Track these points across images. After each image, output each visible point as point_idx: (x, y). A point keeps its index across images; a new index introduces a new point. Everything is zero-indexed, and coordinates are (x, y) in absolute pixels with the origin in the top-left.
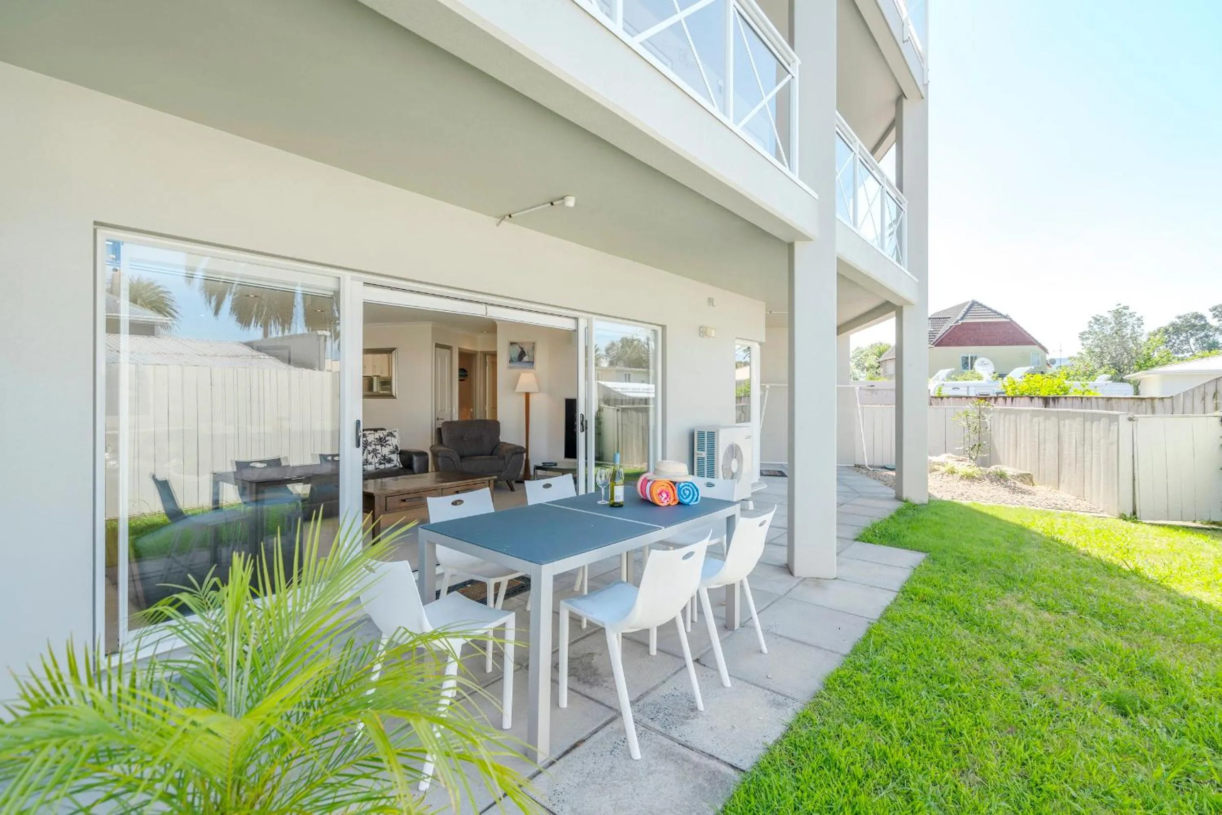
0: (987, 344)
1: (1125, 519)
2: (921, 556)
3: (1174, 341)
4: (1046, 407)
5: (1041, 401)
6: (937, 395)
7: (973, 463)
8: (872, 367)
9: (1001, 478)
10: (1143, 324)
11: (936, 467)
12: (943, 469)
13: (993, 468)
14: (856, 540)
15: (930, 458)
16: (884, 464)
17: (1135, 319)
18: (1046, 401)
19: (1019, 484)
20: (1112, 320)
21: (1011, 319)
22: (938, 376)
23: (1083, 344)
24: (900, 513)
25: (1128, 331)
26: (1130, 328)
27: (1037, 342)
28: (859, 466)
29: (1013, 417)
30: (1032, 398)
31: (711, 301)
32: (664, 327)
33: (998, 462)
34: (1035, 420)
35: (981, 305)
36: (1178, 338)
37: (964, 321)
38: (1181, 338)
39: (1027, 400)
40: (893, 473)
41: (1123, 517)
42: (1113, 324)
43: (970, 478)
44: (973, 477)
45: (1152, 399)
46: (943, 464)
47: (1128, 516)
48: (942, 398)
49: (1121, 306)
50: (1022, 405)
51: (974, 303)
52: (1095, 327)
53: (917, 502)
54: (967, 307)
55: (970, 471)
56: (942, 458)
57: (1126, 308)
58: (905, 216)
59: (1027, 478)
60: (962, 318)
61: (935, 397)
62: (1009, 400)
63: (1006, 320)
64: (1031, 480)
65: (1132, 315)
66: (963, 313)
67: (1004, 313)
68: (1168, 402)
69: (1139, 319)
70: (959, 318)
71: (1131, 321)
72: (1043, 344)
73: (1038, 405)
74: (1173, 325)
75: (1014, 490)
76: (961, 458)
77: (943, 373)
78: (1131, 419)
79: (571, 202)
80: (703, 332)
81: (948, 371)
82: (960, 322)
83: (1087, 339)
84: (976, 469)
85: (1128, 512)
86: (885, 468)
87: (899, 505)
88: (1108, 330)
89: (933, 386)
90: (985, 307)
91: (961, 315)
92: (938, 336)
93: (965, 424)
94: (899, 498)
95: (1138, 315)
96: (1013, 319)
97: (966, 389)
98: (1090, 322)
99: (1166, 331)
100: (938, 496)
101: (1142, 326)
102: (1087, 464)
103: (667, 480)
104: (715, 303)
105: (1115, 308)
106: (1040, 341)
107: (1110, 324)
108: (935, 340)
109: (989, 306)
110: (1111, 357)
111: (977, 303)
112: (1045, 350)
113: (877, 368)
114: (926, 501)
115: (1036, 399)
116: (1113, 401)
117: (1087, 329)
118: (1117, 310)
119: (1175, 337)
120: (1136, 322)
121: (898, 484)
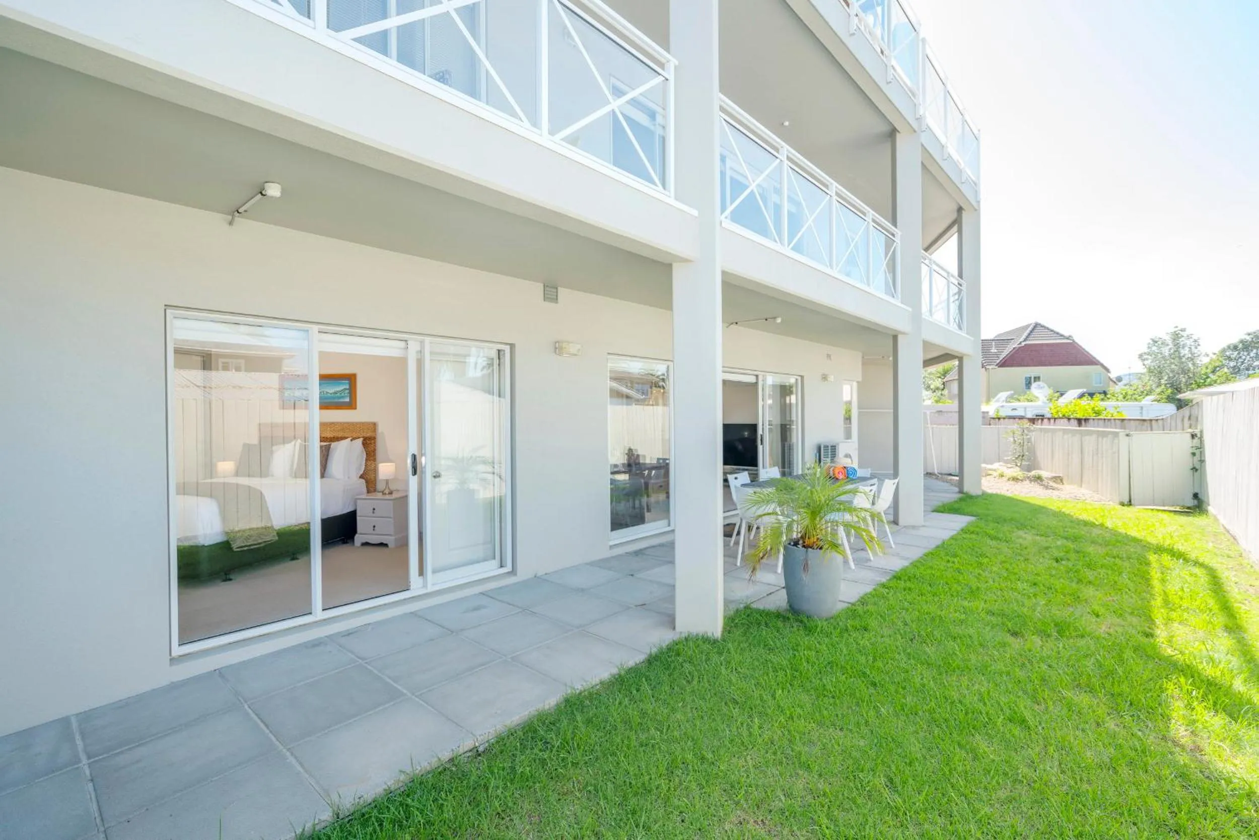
0: (1051, 364)
1: (1123, 505)
2: (973, 518)
3: (1244, 357)
4: (1079, 426)
5: (1076, 422)
6: (995, 417)
7: (1018, 469)
8: (938, 389)
9: (1039, 479)
10: (1199, 345)
11: (990, 472)
12: (995, 474)
13: (1033, 473)
14: (933, 511)
15: (983, 465)
16: (950, 472)
17: (1192, 340)
18: (1079, 421)
19: (1052, 484)
20: (1170, 342)
21: (1073, 340)
22: (999, 398)
23: (1144, 365)
24: (961, 499)
25: (1185, 352)
26: (1187, 349)
27: (1099, 362)
28: (930, 474)
29: (1050, 434)
30: (1069, 419)
31: (829, 356)
32: (802, 377)
33: (1040, 469)
34: (1066, 437)
35: (1042, 326)
36: (1248, 355)
37: (1028, 342)
38: (1252, 355)
39: (1066, 420)
40: (957, 478)
41: (1123, 504)
42: (1171, 346)
43: (1015, 479)
44: (1018, 479)
45: (1151, 420)
46: (995, 470)
47: (1126, 503)
48: (999, 419)
49: (1179, 328)
50: (1062, 425)
51: (1037, 325)
52: (1154, 348)
53: (974, 494)
54: (1030, 329)
55: (1015, 475)
56: (996, 466)
57: (1183, 330)
58: (964, 293)
59: (1058, 479)
60: (1025, 340)
61: (994, 418)
62: (1052, 421)
63: (1069, 341)
64: (1062, 480)
65: (1189, 337)
66: (1026, 334)
67: (1066, 334)
68: (1160, 422)
69: (1195, 341)
70: (1022, 339)
71: (1188, 342)
72: (1105, 364)
73: (1073, 426)
74: (1242, 341)
75: (1047, 487)
76: (1009, 465)
77: (1003, 395)
78: (1127, 435)
79: (779, 320)
80: (825, 378)
81: (1008, 393)
82: (1023, 344)
83: (1147, 359)
84: (1020, 473)
85: (1126, 501)
86: (950, 475)
87: (960, 495)
88: (1166, 351)
89: (991, 408)
90: (1048, 329)
91: (1024, 337)
92: (1002, 357)
93: (1012, 439)
94: (961, 492)
95: (1195, 337)
96: (1077, 340)
97: (1023, 409)
98: (1149, 344)
99: (1235, 348)
100: (989, 491)
101: (1199, 347)
102: (1100, 468)
103: (842, 466)
104: (832, 357)
105: (1173, 330)
106: (1102, 361)
107: (1168, 345)
108: (998, 361)
109: (1051, 327)
110: (1169, 377)
111: (1040, 324)
112: (1108, 370)
113: (943, 390)
114: (980, 493)
115: (1072, 421)
116: (1126, 421)
117: (1146, 350)
118: (1175, 332)
119: (1246, 353)
120: (1193, 344)
121: (960, 484)
